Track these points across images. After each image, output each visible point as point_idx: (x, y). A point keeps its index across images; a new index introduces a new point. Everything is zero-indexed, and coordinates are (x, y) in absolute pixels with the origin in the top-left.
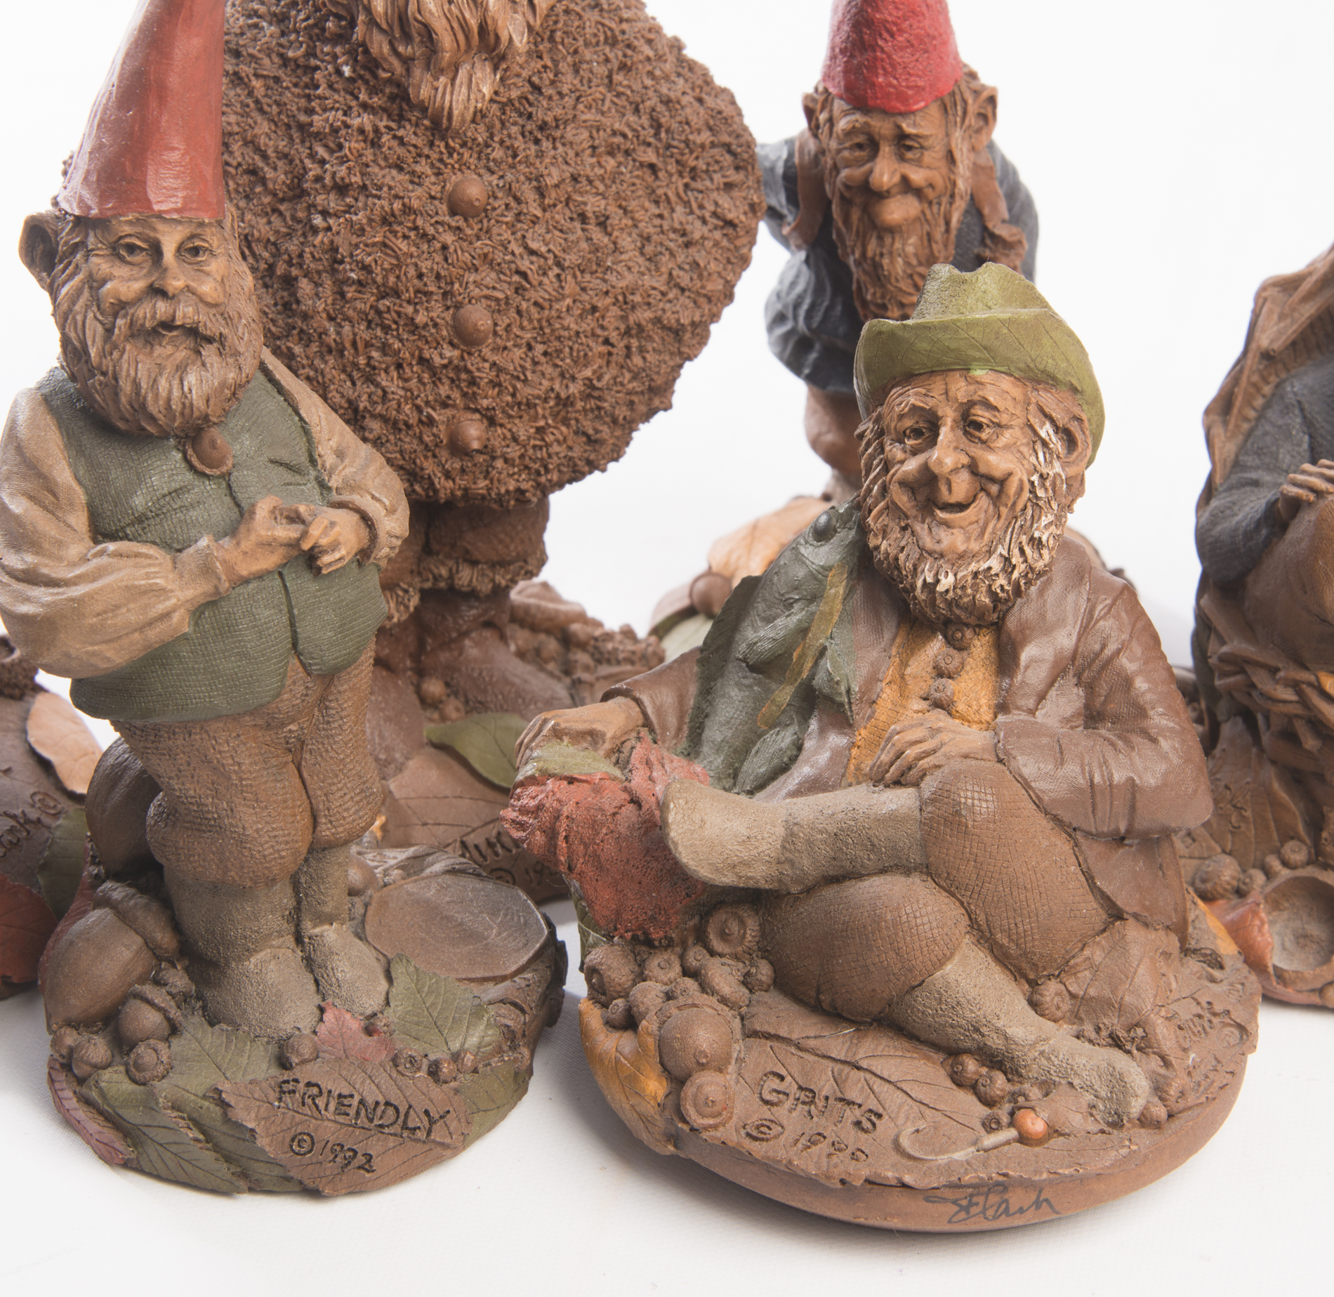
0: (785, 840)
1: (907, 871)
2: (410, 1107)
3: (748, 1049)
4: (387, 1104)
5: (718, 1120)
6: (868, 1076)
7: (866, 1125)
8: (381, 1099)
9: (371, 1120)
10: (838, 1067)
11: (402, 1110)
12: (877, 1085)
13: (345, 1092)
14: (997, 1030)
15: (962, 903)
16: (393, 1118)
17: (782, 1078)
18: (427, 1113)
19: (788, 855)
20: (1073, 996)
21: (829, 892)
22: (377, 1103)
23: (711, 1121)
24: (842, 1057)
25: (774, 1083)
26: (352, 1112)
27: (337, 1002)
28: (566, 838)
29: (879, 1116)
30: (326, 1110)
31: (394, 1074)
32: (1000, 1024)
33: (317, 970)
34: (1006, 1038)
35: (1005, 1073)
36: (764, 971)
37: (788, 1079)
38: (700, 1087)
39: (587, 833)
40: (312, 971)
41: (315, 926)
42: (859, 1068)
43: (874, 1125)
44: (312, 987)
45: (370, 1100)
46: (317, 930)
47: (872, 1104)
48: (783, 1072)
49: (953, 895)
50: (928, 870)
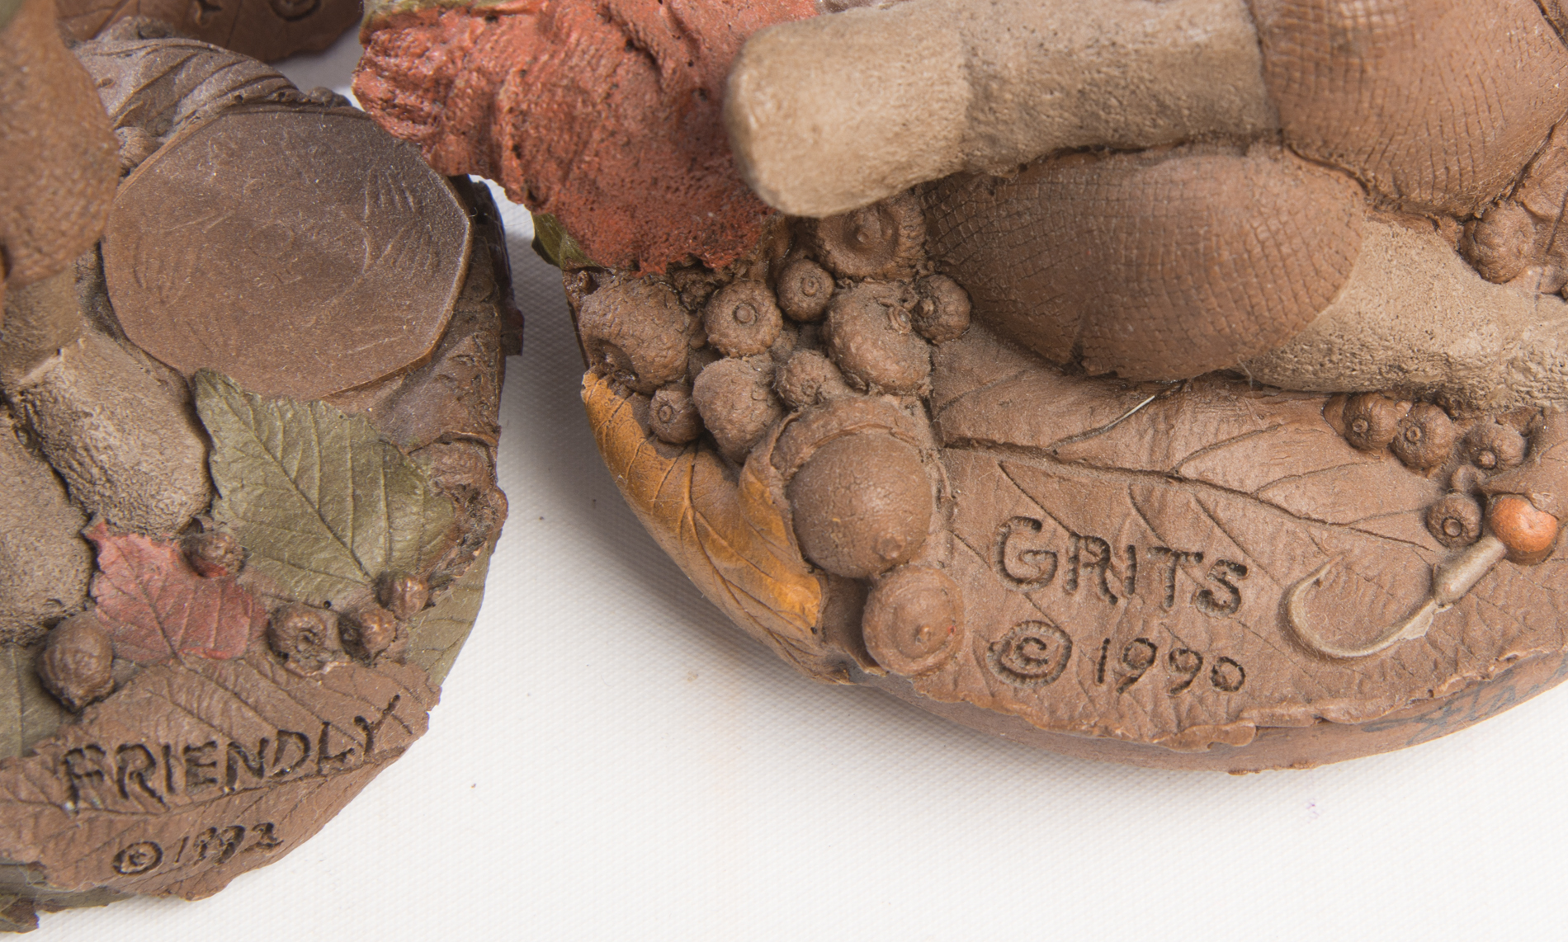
0: (972, 107)
1: (1242, 144)
2: (326, 724)
3: (956, 475)
4: (281, 733)
5: (941, 655)
6: (1204, 493)
7: (1222, 595)
8: (269, 732)
9: (259, 772)
10: (1141, 483)
11: (314, 738)
12: (1226, 508)
13: (196, 739)
14: (1432, 357)
15: (1351, 175)
16: (298, 755)
17: (1037, 525)
18: (359, 720)
19: (982, 129)
20: (1538, 219)
21: (1073, 176)
22: (264, 742)
23: (930, 660)
24: (1144, 463)
25: (1023, 540)
26: (220, 773)
27: (114, 514)
28: (517, 150)
29: (1241, 570)
30: (170, 788)
31: (282, 676)
32: (1435, 347)
33: (54, 455)
34: (1448, 362)
35: (1447, 410)
36: (951, 305)
37: (1049, 524)
38: (898, 610)
39: (562, 142)
40: (45, 457)
41: (26, 370)
42: (1182, 480)
43: (1235, 591)
44: (56, 492)
45: (249, 742)
46: (35, 375)
47: (1220, 549)
48: (1037, 513)
49: (1331, 167)
50: (1281, 138)
